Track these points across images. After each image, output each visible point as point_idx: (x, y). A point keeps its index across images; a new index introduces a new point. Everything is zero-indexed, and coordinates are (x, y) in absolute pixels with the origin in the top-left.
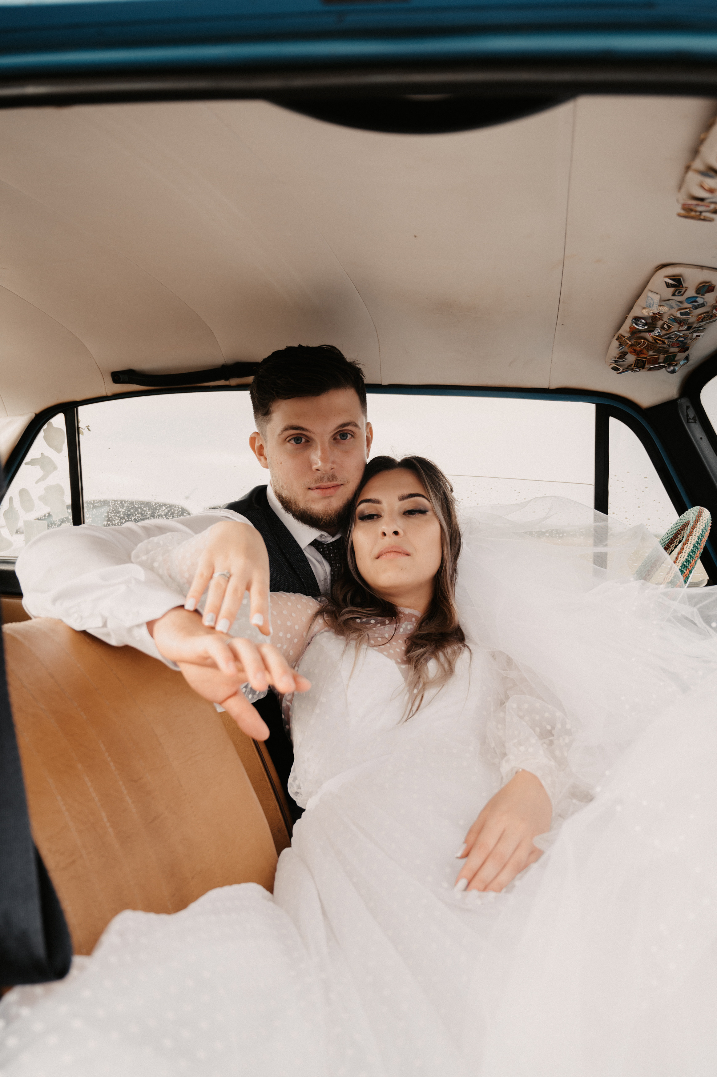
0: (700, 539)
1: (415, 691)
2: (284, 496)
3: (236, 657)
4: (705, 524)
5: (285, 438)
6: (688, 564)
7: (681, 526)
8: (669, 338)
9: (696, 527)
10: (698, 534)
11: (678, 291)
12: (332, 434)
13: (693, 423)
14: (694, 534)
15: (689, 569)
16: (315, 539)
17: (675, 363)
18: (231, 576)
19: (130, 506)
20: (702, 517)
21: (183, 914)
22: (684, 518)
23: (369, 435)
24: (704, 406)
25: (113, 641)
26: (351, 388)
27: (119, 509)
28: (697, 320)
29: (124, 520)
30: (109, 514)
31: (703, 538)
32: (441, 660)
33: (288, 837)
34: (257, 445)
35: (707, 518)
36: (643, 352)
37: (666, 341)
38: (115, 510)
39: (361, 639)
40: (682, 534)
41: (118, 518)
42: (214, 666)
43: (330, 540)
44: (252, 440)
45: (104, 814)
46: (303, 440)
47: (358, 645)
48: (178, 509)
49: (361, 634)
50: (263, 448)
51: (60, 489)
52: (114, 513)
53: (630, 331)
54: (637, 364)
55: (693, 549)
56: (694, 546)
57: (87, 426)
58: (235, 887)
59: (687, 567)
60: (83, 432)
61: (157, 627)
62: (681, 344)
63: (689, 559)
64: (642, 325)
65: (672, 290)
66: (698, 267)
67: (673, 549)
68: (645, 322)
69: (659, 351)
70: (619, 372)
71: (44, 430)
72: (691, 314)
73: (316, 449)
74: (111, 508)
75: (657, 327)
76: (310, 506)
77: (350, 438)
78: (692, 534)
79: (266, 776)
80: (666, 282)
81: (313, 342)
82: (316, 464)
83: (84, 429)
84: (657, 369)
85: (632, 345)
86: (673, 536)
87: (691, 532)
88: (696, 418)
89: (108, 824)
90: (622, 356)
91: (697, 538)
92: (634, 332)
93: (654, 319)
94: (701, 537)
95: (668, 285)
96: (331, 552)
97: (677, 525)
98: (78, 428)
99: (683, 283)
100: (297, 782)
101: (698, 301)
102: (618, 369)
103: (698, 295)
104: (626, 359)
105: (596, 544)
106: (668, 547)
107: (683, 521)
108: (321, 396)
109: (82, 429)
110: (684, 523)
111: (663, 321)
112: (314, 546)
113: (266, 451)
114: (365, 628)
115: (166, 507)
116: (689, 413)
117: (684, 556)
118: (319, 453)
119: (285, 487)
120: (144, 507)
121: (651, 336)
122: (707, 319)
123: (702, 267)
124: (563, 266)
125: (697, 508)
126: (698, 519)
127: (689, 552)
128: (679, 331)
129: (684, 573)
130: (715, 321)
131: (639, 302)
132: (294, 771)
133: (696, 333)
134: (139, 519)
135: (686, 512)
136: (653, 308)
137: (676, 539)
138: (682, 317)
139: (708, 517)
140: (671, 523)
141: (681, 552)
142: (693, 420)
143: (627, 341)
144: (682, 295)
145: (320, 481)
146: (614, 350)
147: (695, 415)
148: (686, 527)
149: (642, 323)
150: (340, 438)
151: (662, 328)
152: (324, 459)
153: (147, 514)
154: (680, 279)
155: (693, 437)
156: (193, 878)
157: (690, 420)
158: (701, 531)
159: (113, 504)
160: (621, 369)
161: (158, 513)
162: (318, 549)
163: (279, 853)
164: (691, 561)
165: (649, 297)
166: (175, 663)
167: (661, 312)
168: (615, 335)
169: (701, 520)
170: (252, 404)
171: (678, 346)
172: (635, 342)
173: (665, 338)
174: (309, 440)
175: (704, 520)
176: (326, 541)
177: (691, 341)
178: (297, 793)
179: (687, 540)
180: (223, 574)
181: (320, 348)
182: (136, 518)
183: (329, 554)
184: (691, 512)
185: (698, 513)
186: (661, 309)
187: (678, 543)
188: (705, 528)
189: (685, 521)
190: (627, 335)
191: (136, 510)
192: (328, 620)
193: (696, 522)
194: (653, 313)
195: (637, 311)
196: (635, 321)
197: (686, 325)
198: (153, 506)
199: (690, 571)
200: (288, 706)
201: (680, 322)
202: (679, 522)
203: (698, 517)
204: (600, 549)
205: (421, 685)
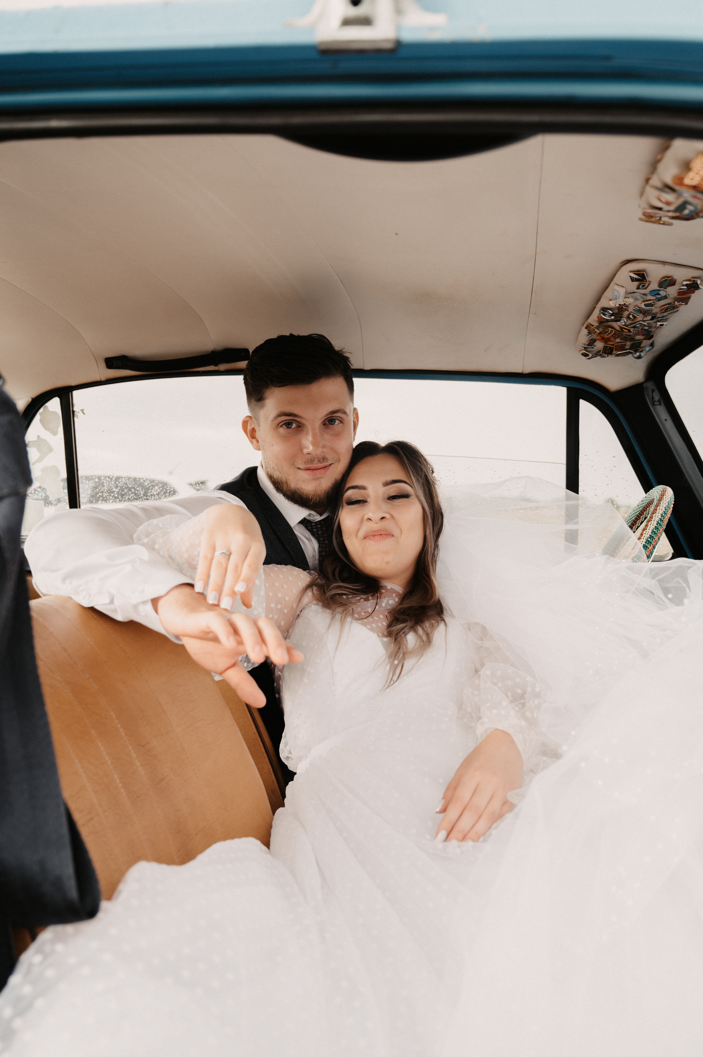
0: (663, 516)
1: (396, 662)
2: (275, 477)
3: (235, 631)
4: (668, 502)
5: (278, 423)
6: (652, 540)
7: (646, 504)
8: (634, 327)
9: (660, 505)
10: (661, 512)
11: (642, 285)
12: (322, 420)
13: (658, 405)
14: (657, 512)
15: (653, 545)
16: (304, 518)
17: (641, 349)
18: (230, 554)
19: (123, 486)
20: (666, 495)
21: (192, 864)
22: (649, 496)
23: (356, 420)
24: (668, 390)
25: (119, 617)
26: (340, 377)
27: (113, 489)
28: (661, 311)
29: (118, 500)
30: (104, 493)
31: (666, 515)
32: (419, 633)
33: (281, 798)
34: (249, 428)
35: (669, 496)
36: (610, 340)
37: (632, 330)
38: (109, 490)
39: (346, 613)
40: (648, 511)
41: (112, 497)
42: (216, 639)
43: (318, 518)
44: (245, 424)
45: (116, 776)
46: (294, 426)
47: (343, 619)
48: (170, 488)
49: (346, 608)
50: (255, 431)
51: (55, 469)
52: (109, 493)
53: (598, 321)
54: (606, 351)
55: (656, 525)
56: (658, 523)
57: (82, 409)
58: (237, 841)
59: (651, 542)
60: (77, 415)
61: (161, 604)
62: (646, 332)
63: (653, 535)
64: (609, 315)
65: (636, 283)
66: (660, 262)
67: (639, 524)
68: (612, 312)
69: (625, 339)
70: (588, 357)
71: (40, 414)
72: (655, 306)
73: (307, 434)
74: (106, 488)
75: (624, 317)
76: (300, 486)
77: (339, 424)
78: (656, 512)
79: (260, 741)
80: (630, 277)
81: (303, 331)
82: (307, 448)
83: (79, 413)
84: (625, 355)
85: (600, 333)
86: (639, 512)
87: (655, 510)
88: (660, 400)
89: (120, 785)
90: (591, 343)
91: (660, 515)
92: (601, 322)
93: (619, 312)
94: (664, 515)
95: (633, 280)
96: (319, 529)
97: (643, 502)
98: (73, 412)
99: (646, 278)
100: (288, 748)
101: (661, 294)
102: (588, 355)
103: (661, 289)
104: (595, 346)
105: (567, 522)
106: (635, 523)
107: (648, 499)
108: (312, 385)
109: (77, 412)
110: (649, 501)
111: (629, 311)
112: (303, 524)
113: (258, 435)
114: (349, 603)
115: (159, 486)
116: (654, 396)
117: (648, 532)
118: (310, 438)
119: (276, 468)
120: (137, 487)
121: (618, 325)
122: (670, 310)
123: (664, 263)
124: (535, 260)
125: (661, 487)
126: (661, 498)
127: (652, 529)
128: (643, 321)
129: (649, 548)
130: (677, 311)
131: (606, 294)
132: (285, 737)
133: (659, 322)
134: (133, 498)
135: (651, 490)
136: (619, 300)
137: (642, 516)
138: (646, 308)
139: (671, 495)
140: (638, 500)
141: (646, 529)
142: (658, 403)
143: (596, 330)
144: (646, 288)
145: (310, 463)
146: (584, 337)
147: (660, 398)
148: (651, 504)
149: (609, 313)
150: (328, 423)
151: (628, 317)
152: (314, 444)
153: (140, 493)
154: (644, 274)
155: (658, 419)
156: (196, 834)
157: (655, 403)
158: (664, 508)
159: (107, 484)
160: (590, 355)
161: (150, 492)
162: (307, 528)
163: (274, 813)
164: (655, 537)
165: (615, 290)
166: (177, 637)
167: (626, 304)
168: (584, 324)
169: (665, 499)
170: (245, 390)
171: (643, 334)
172: (603, 330)
173: (631, 327)
174: (301, 426)
175: (667, 498)
176: (315, 519)
177: (655, 329)
178: (288, 758)
179: (651, 517)
180: (223, 553)
181: (310, 336)
182: (130, 497)
183: (318, 531)
184: (656, 491)
185: (662, 492)
186: (626, 300)
187: (643, 520)
188: (668, 506)
189: (650, 499)
190: (596, 324)
191: (130, 489)
192: (317, 593)
193: (660, 500)
194: (619, 304)
195: (604, 303)
196: (602, 312)
197: (650, 315)
198: (146, 486)
199: (653, 546)
200: (279, 676)
201: (645, 313)
202: (644, 499)
203: (662, 496)
204: (571, 527)
205: (401, 656)
